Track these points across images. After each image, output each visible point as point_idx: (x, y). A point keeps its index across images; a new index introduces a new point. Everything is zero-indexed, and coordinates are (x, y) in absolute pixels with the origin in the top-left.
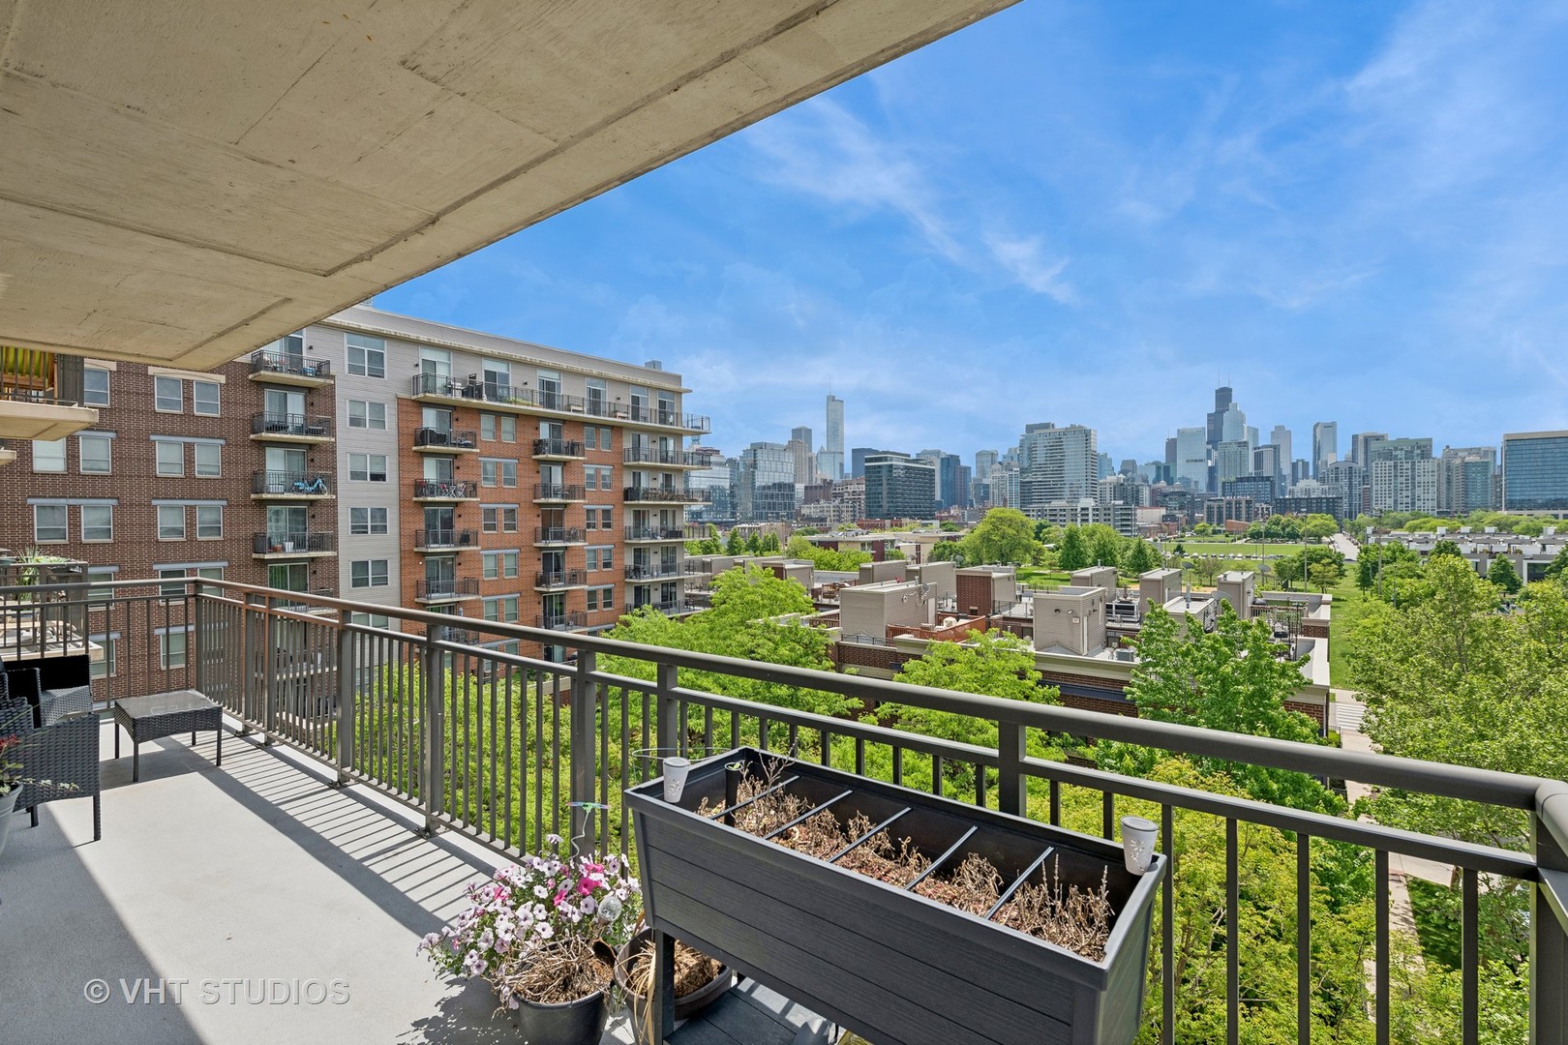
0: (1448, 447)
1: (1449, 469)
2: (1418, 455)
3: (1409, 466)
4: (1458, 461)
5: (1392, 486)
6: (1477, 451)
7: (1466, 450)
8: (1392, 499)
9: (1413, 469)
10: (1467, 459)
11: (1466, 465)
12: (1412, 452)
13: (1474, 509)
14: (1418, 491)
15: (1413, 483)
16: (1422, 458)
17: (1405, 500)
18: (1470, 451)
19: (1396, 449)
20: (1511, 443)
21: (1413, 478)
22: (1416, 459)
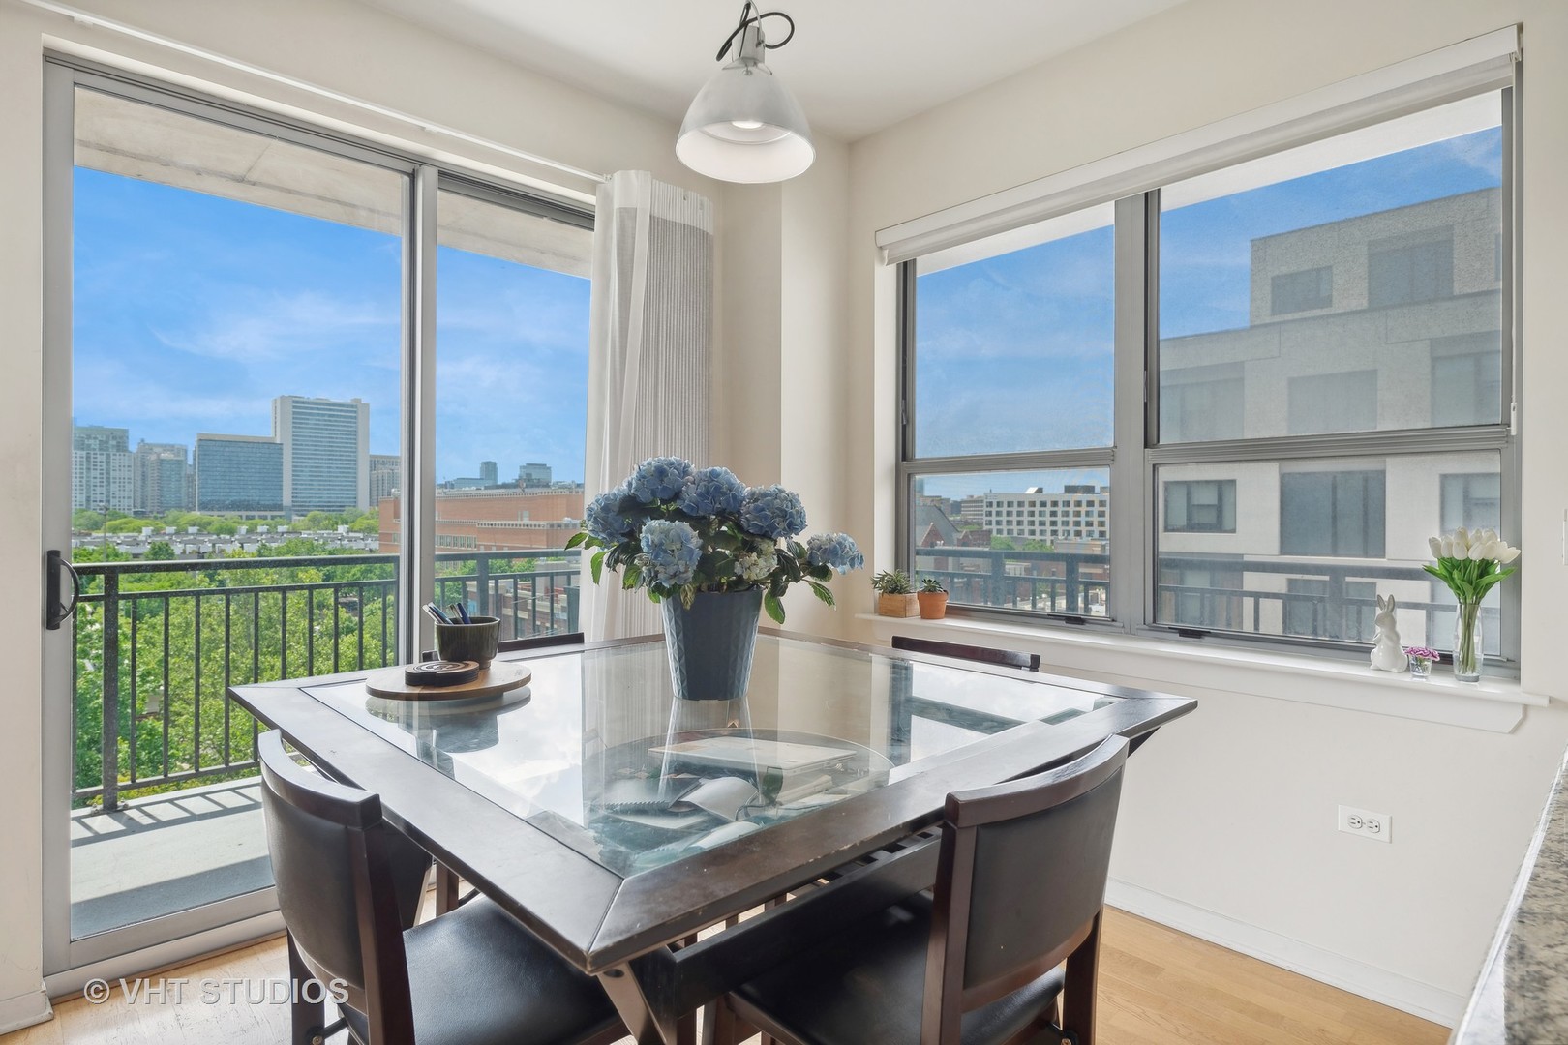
0: (143, 441)
1: (143, 466)
2: (113, 446)
3: (104, 458)
4: (153, 457)
5: (84, 480)
6: (170, 448)
7: (161, 446)
8: (84, 496)
9: (108, 463)
10: (163, 455)
11: (161, 462)
12: (107, 442)
13: (168, 508)
14: (114, 487)
15: (108, 479)
16: (118, 450)
17: (99, 497)
18: (166, 447)
19: (89, 437)
20: (203, 443)
21: (108, 473)
22: (112, 452)
